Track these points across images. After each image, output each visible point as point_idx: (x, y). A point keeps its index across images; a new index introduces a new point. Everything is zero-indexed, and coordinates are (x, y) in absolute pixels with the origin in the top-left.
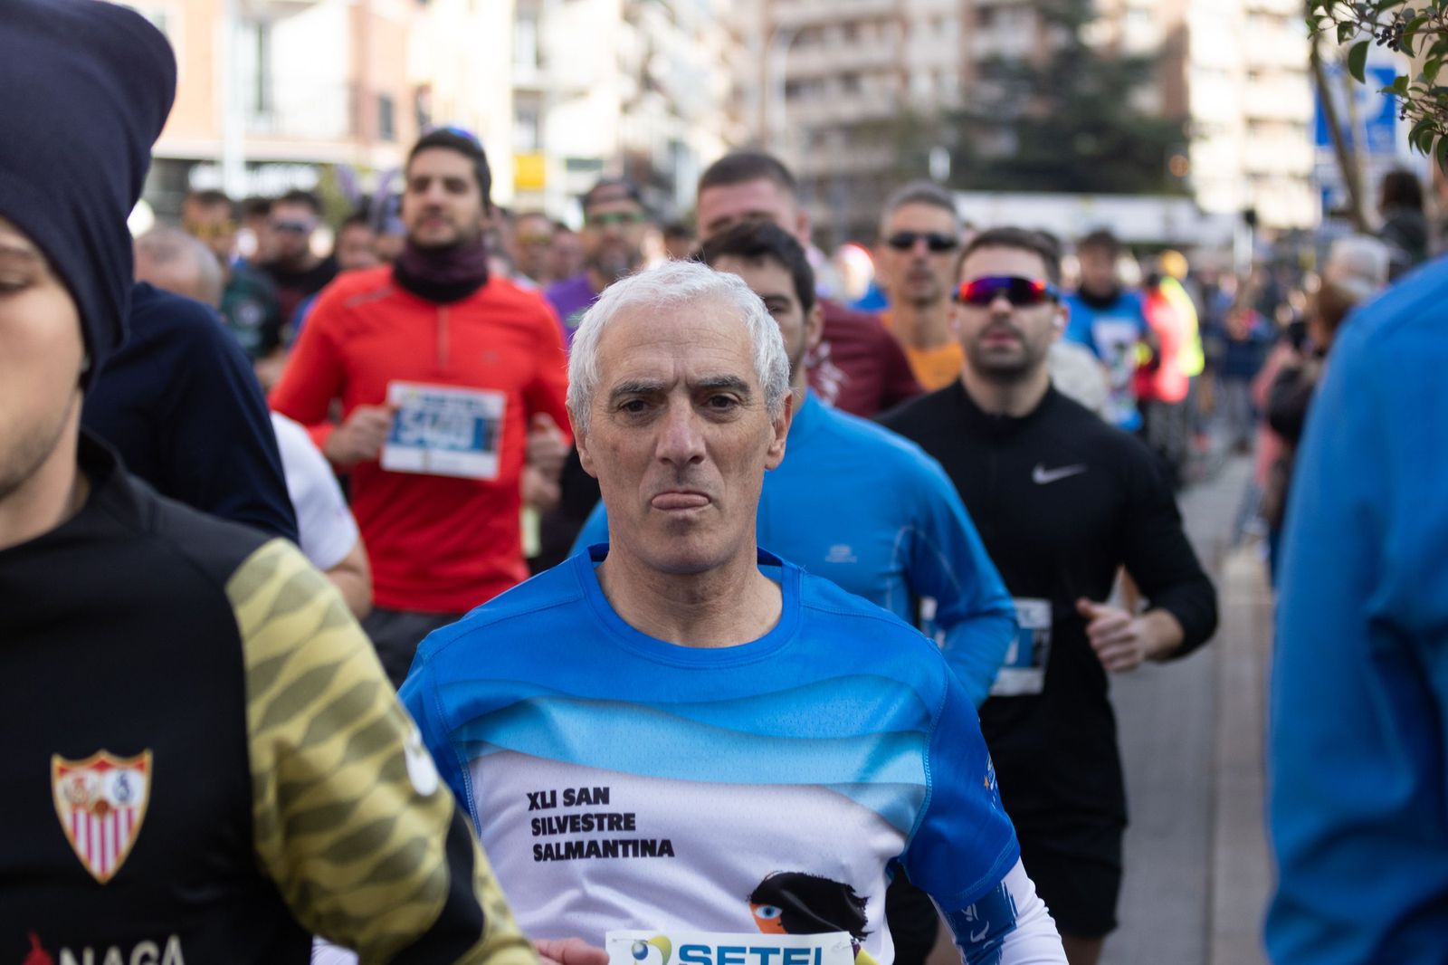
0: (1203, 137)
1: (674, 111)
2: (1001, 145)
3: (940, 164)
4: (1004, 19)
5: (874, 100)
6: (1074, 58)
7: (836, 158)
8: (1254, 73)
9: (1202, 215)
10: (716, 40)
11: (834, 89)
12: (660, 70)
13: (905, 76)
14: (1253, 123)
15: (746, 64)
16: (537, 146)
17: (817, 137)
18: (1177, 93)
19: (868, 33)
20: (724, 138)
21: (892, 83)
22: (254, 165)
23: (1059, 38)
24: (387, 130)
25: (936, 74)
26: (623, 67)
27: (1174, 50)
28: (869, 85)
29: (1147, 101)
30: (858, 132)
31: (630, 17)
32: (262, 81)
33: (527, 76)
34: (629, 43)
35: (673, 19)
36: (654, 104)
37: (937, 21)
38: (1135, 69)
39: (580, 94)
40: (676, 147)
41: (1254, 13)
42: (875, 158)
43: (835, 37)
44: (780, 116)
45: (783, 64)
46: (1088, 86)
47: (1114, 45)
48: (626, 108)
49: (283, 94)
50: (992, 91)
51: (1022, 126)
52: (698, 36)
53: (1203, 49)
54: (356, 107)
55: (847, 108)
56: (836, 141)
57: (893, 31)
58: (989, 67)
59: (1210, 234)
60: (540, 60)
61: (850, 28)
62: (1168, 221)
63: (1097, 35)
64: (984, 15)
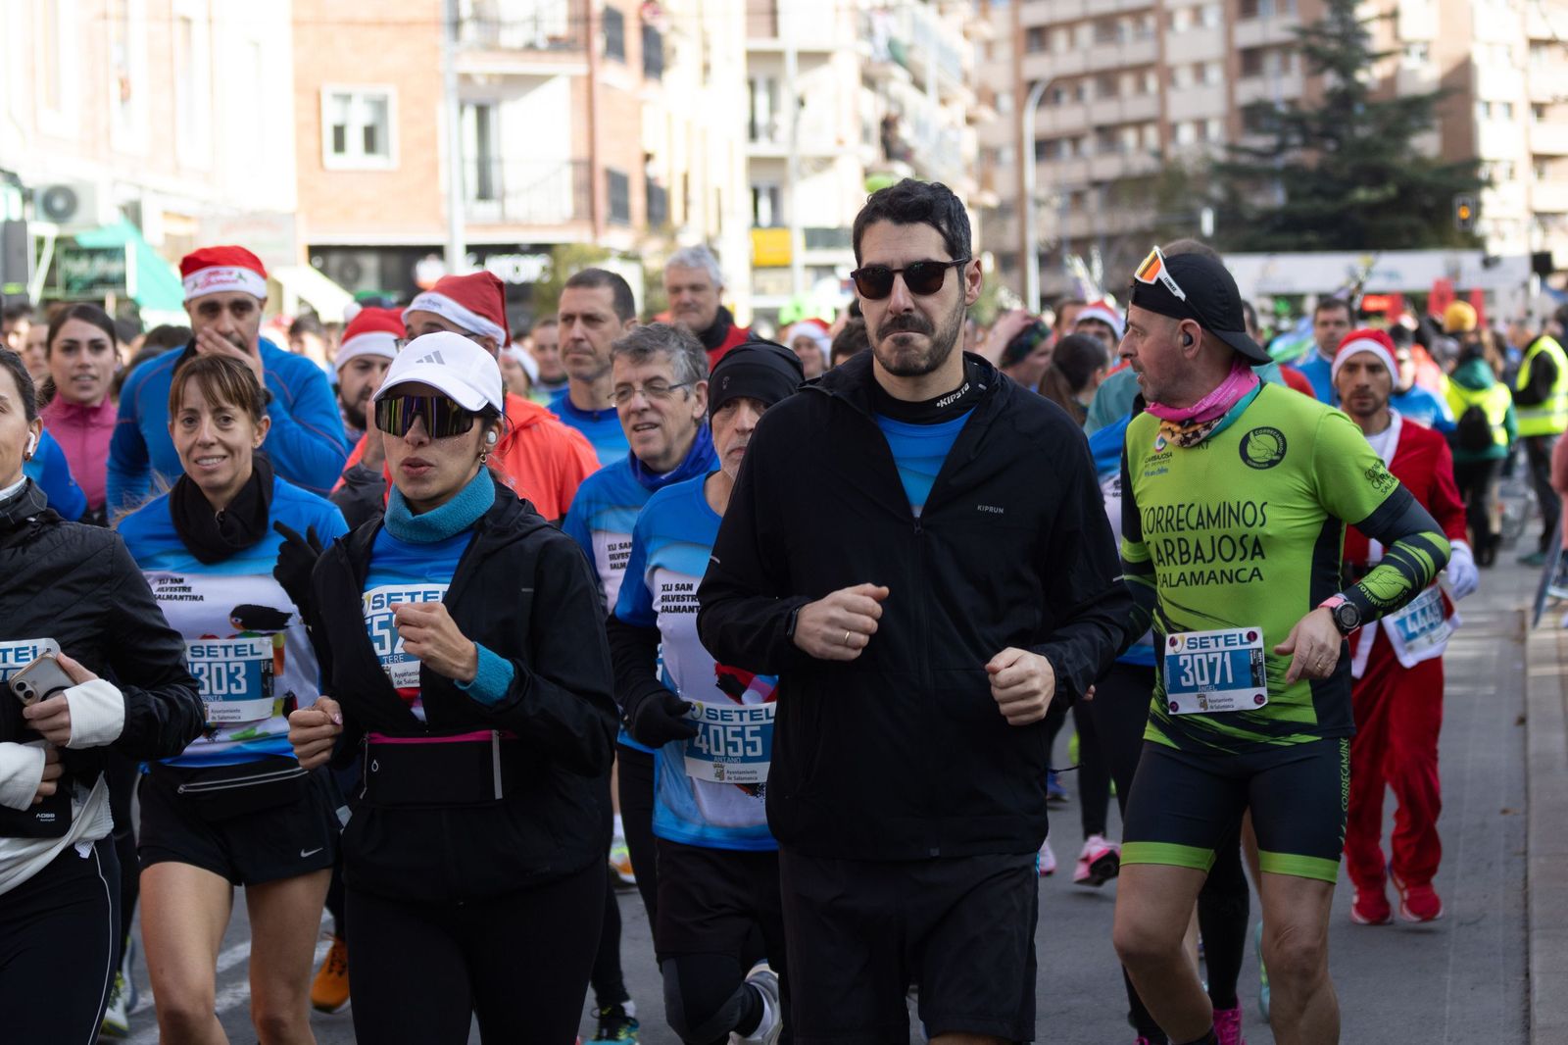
0: (1490, 183)
2: (1275, 197)
3: (1207, 222)
4: (1271, 63)
5: (1135, 156)
6: (1346, 99)
7: (1097, 219)
8: (1539, 109)
9: (1489, 263)
10: (964, 100)
11: (1089, 145)
12: (905, 132)
13: (1170, 131)
14: (1540, 160)
15: (997, 126)
16: (777, 223)
17: (1077, 197)
18: (1462, 134)
19: (1127, 83)
21: (1152, 135)
22: (480, 252)
23: (1331, 80)
24: (620, 211)
25: (1201, 125)
26: (866, 134)
27: (1458, 85)
28: (1130, 137)
29: (1427, 144)
30: (1114, 190)
31: (869, 81)
32: (484, 164)
33: (764, 148)
34: (872, 108)
35: (919, 85)
37: (1199, 69)
38: (1415, 110)
39: (825, 162)
41: (1535, 44)
42: (1137, 218)
43: (1089, 87)
44: (1035, 177)
46: (1362, 132)
47: (1390, 82)
49: (509, 175)
50: (1261, 142)
51: (1292, 175)
52: (943, 102)
53: (1487, 86)
54: (587, 188)
55: (1108, 167)
56: (1094, 198)
57: (1152, 83)
58: (1255, 115)
61: (1108, 80)
62: (1454, 272)
63: (1370, 76)
64: (1250, 60)
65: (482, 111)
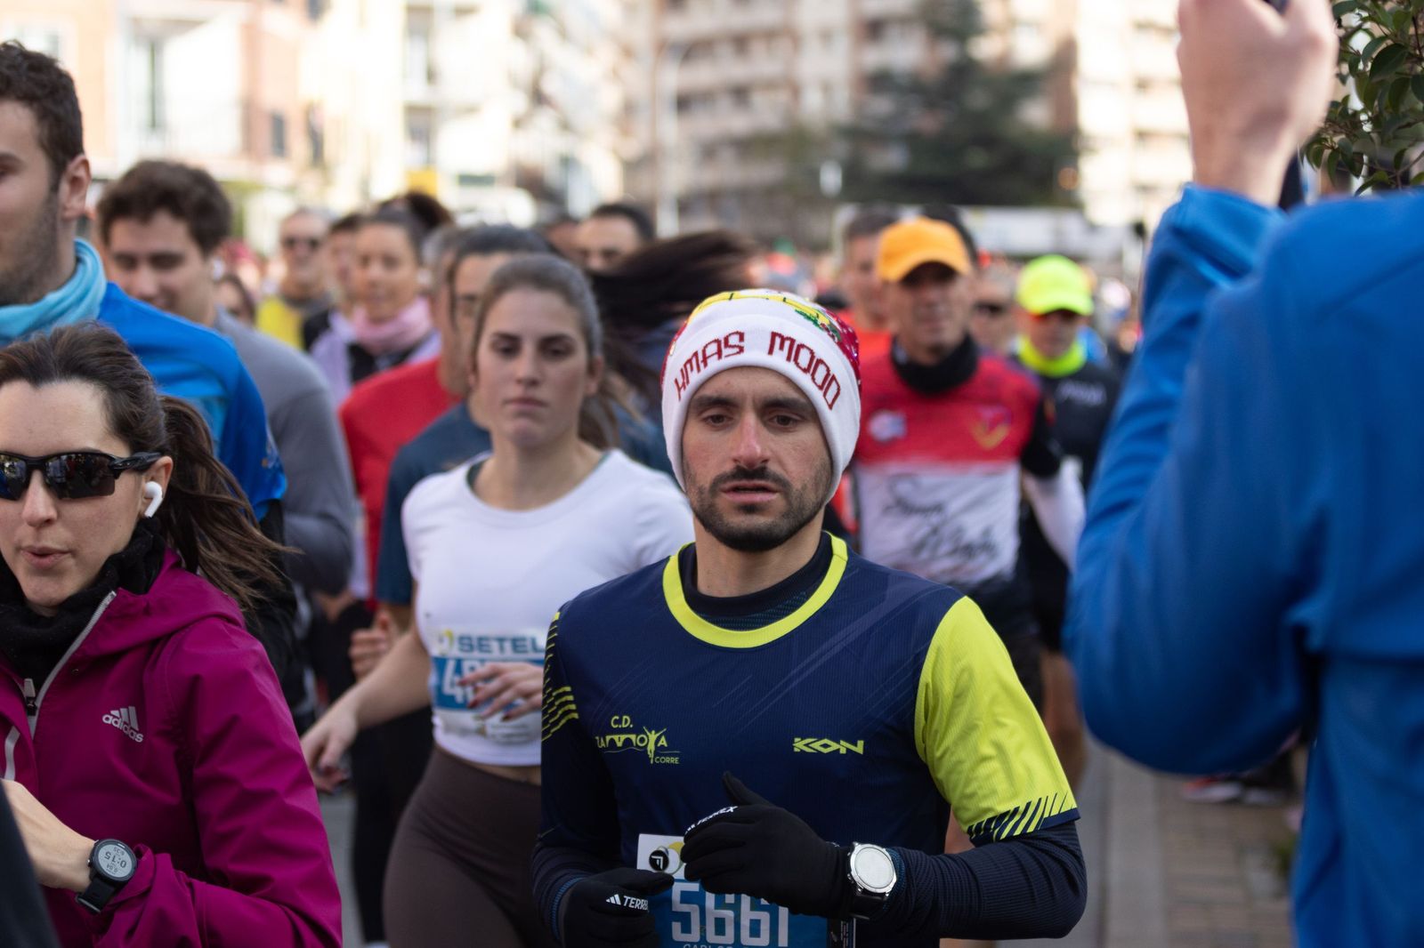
0: (1092, 150)
1: (565, 126)
2: (891, 159)
3: (831, 178)
4: (893, 33)
5: (765, 114)
6: (964, 72)
7: (729, 172)
8: (1142, 85)
9: (1092, 228)
10: (607, 55)
11: (725, 104)
12: (551, 86)
13: (795, 90)
14: (1142, 136)
15: (636, 79)
16: (429, 162)
17: (708, 151)
18: (1066, 106)
19: (758, 48)
20: (615, 152)
21: (782, 97)
23: (948, 51)
24: (280, 146)
25: (827, 88)
26: (514, 82)
27: (1063, 63)
28: (759, 100)
29: (1036, 114)
30: (750, 146)
31: (521, 32)
32: (155, 99)
33: (418, 92)
34: (519, 59)
35: (563, 34)
36: (545, 121)
37: (826, 36)
38: (1024, 83)
39: (471, 110)
40: (567, 162)
41: (1143, 26)
42: (766, 172)
43: (725, 51)
44: (671, 130)
45: (674, 78)
46: (978, 99)
47: (1004, 59)
48: (518, 123)
49: (175, 112)
50: (882, 105)
51: (913, 141)
52: (588, 51)
53: (1090, 63)
54: (248, 126)
55: (738, 123)
56: (727, 156)
57: (783, 45)
58: (879, 81)
59: (1100, 246)
60: (431, 76)
61: (741, 42)
62: (1058, 233)
63: (986, 49)
64: (873, 29)
65: (154, 48)
